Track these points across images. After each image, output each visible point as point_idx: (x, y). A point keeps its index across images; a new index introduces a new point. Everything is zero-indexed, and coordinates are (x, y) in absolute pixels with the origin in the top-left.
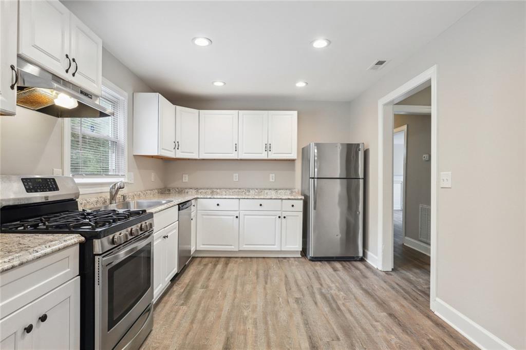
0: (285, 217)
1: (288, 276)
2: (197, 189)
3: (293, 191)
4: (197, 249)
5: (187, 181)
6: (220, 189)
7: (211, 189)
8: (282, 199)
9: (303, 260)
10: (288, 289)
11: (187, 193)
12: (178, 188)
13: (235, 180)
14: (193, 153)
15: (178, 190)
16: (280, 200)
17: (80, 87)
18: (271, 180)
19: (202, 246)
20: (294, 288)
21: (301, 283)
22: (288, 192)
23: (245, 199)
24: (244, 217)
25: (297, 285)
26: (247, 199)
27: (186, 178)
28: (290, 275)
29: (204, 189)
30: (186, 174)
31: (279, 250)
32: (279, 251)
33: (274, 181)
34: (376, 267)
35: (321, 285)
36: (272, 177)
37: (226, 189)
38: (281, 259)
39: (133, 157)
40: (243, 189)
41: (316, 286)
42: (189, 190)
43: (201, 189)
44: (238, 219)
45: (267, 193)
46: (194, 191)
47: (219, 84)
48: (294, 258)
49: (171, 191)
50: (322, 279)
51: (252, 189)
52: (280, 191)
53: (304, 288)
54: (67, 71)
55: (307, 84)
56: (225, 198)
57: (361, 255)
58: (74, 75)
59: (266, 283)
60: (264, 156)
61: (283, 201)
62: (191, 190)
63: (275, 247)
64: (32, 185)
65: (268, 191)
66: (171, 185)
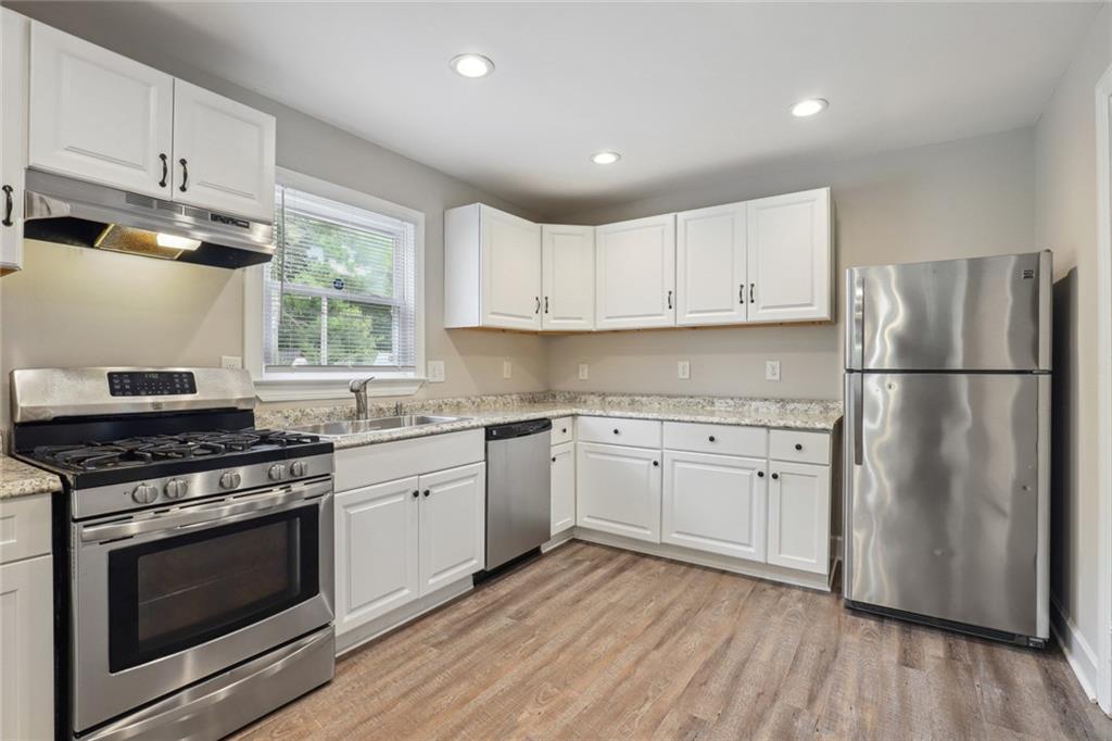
0: (775, 476)
1: (732, 644)
2: (603, 395)
3: (831, 406)
4: (578, 524)
5: (586, 377)
6: (648, 396)
7: (630, 395)
8: (768, 428)
9: (826, 602)
10: (698, 684)
11: (585, 402)
12: (569, 393)
13: (681, 377)
14: (581, 319)
15: (568, 396)
16: (764, 431)
17: (210, 210)
18: (769, 376)
19: (586, 519)
20: (716, 686)
21: (755, 672)
22: (816, 409)
23: (673, 421)
24: (673, 466)
25: (736, 678)
26: (679, 421)
27: (584, 373)
28: (745, 638)
29: (615, 395)
30: (583, 363)
31: (762, 560)
32: (760, 563)
33: (777, 377)
34: (1091, 696)
35: (812, 699)
36: (772, 369)
37: (661, 396)
38: (764, 585)
39: (445, 332)
40: (699, 396)
41: (794, 697)
42: (587, 397)
43: (611, 395)
44: (658, 469)
45: (757, 410)
46: (597, 400)
47: (605, 159)
48: (806, 589)
49: (558, 397)
50: (830, 680)
51: (720, 398)
52: (792, 406)
53: (747, 692)
54: (163, 184)
55: (826, 102)
56: (631, 418)
57: (1042, 631)
58: (183, 189)
59: (658, 645)
60: (737, 316)
61: (771, 431)
62: (592, 396)
63: (751, 550)
64: (122, 383)
65: (758, 403)
66: (560, 386)
